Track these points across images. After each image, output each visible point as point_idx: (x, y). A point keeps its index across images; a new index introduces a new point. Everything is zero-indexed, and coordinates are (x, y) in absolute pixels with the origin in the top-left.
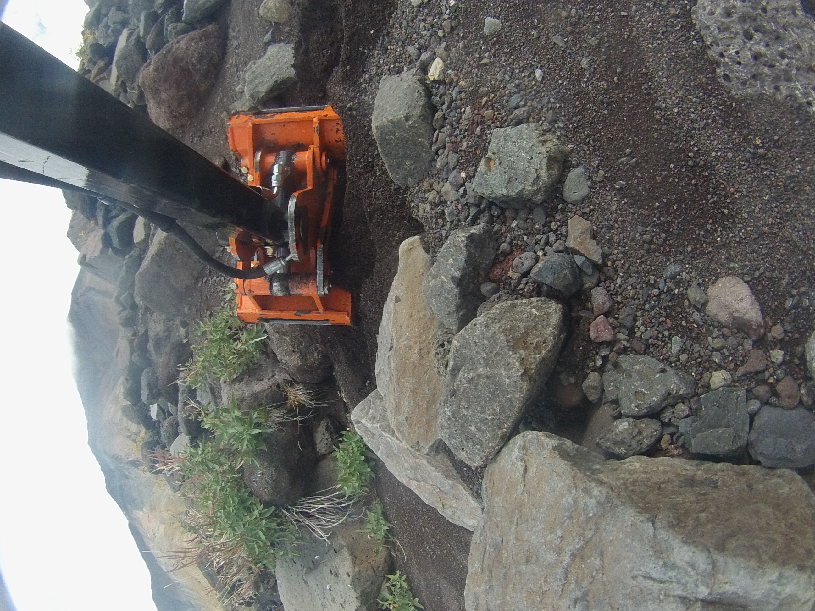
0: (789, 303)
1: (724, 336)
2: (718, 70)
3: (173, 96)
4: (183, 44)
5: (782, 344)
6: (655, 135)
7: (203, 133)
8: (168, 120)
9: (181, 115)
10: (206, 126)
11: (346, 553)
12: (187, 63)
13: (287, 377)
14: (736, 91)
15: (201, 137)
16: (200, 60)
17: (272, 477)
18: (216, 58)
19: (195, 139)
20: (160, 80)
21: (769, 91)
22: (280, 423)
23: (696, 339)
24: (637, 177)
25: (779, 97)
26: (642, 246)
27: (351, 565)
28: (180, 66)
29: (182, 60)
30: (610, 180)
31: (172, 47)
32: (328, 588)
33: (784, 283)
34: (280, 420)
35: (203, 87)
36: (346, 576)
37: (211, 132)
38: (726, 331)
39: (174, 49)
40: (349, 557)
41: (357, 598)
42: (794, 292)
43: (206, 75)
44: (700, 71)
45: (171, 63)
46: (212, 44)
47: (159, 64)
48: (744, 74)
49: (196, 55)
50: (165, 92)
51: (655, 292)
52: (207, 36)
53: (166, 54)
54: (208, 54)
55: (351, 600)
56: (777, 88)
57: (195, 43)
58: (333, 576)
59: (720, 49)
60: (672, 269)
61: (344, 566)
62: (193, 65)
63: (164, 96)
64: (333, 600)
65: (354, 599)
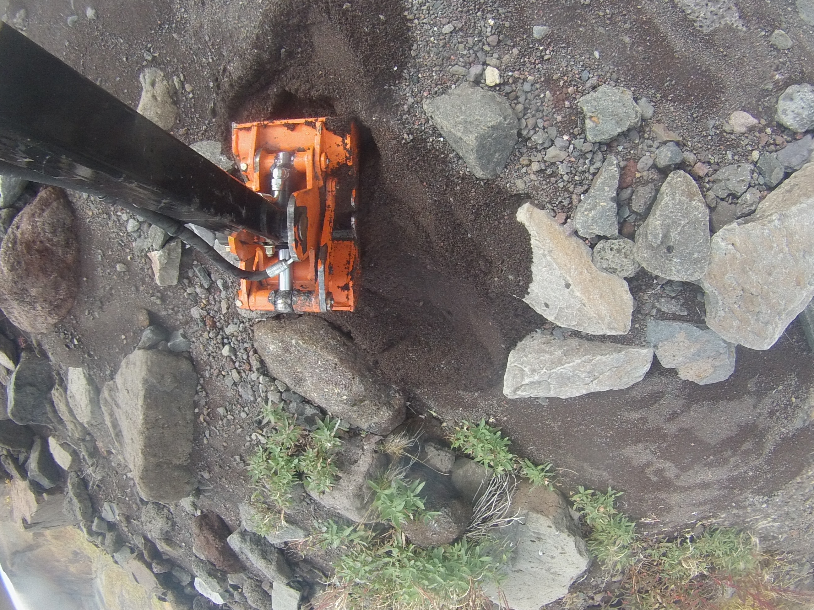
0: (760, 109)
1: (747, 137)
2: (695, 24)
3: (46, 286)
4: (25, 226)
5: (767, 125)
6: (679, 65)
7: (101, 302)
8: (50, 314)
9: (64, 300)
10: (101, 292)
11: (533, 515)
12: (41, 242)
13: (377, 438)
14: (705, 31)
15: (101, 308)
16: (54, 232)
17: (448, 515)
18: (68, 221)
19: (96, 313)
20: (22, 278)
21: (717, 25)
22: (406, 477)
23: (737, 147)
24: (678, 90)
25: (722, 27)
26: (693, 120)
27: (546, 518)
28: (37, 250)
29: (34, 242)
30: (664, 96)
31: (15, 235)
32: (540, 554)
33: (754, 102)
34: (404, 474)
35: (70, 258)
36: (549, 529)
37: (111, 294)
38: (746, 135)
39: (19, 236)
40: (539, 515)
41: (568, 536)
42: (760, 103)
43: (67, 245)
44: (688, 27)
45: (25, 251)
46: (57, 208)
47: (12, 260)
48: (708, 22)
49: (47, 228)
50: (33, 286)
51: (710, 137)
52: (45, 204)
53: (13, 246)
54: (58, 220)
55: (565, 542)
56: (720, 23)
57: (39, 217)
58: (537, 542)
59: (696, 15)
60: (711, 123)
61: (541, 525)
62: (49, 240)
63: (33, 292)
64: (553, 557)
65: (568, 538)
